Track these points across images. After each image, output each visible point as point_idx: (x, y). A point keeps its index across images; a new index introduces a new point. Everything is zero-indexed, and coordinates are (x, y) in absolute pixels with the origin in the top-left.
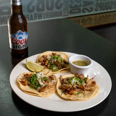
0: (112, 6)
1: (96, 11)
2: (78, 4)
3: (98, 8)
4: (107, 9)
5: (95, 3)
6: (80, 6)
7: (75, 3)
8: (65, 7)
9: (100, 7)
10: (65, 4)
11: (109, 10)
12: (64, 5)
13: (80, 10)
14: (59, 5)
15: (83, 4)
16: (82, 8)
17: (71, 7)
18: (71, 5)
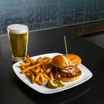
0: (100, 16)
1: (86, 21)
2: (71, 16)
3: (88, 18)
4: (95, 20)
5: (85, 14)
7: (68, 15)
8: (59, 18)
9: (90, 18)
10: (60, 16)
11: (97, 20)
13: (72, 20)
15: (74, 15)
18: (64, 17)
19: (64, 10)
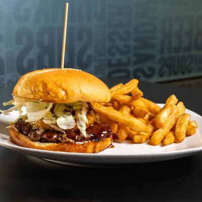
0: (192, 66)
1: (161, 75)
2: (124, 59)
3: (165, 69)
4: (183, 73)
5: (158, 57)
6: (128, 64)
7: (118, 56)
8: (97, 64)
9: (169, 67)
10: (98, 58)
11: (186, 76)
12: (96, 61)
13: (128, 72)
14: (85, 59)
15: (133, 59)
16: (131, 68)
17: (110, 65)
18: (109, 61)
19: (108, 44)
